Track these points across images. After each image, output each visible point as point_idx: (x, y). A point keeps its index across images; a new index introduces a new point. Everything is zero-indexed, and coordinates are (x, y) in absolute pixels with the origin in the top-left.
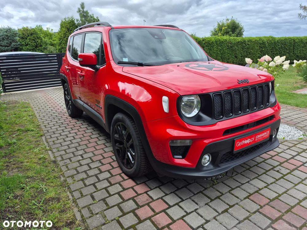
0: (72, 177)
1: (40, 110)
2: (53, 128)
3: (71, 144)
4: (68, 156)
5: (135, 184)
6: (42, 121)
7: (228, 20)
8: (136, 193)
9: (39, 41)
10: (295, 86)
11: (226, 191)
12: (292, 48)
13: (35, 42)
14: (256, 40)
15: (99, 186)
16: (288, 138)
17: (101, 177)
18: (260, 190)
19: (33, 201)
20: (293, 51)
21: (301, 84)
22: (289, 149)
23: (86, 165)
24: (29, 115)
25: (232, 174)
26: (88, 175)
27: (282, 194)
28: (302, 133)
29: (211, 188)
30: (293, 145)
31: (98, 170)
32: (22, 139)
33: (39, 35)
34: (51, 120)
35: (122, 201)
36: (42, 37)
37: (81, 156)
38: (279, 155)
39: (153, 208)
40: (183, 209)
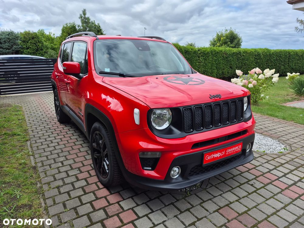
0: (49, 184)
1: (31, 115)
2: (39, 133)
3: (54, 150)
4: (49, 162)
5: (109, 194)
6: (31, 125)
7: (227, 30)
8: (108, 203)
9: (40, 45)
10: (286, 98)
11: (197, 204)
12: (287, 60)
13: (36, 46)
14: (251, 52)
15: (73, 194)
16: (269, 152)
17: (77, 185)
18: (231, 203)
19: (5, 208)
20: (288, 63)
21: (292, 96)
22: (267, 162)
23: (64, 172)
24: (19, 119)
25: (207, 186)
26: (64, 183)
27: (252, 208)
28: (283, 146)
29: (183, 200)
30: (272, 159)
31: (75, 178)
32: (7, 143)
33: (40, 39)
34: (39, 125)
35: (92, 210)
36: (43, 41)
37: (62, 162)
38: (256, 168)
39: (122, 219)
40: (151, 221)
